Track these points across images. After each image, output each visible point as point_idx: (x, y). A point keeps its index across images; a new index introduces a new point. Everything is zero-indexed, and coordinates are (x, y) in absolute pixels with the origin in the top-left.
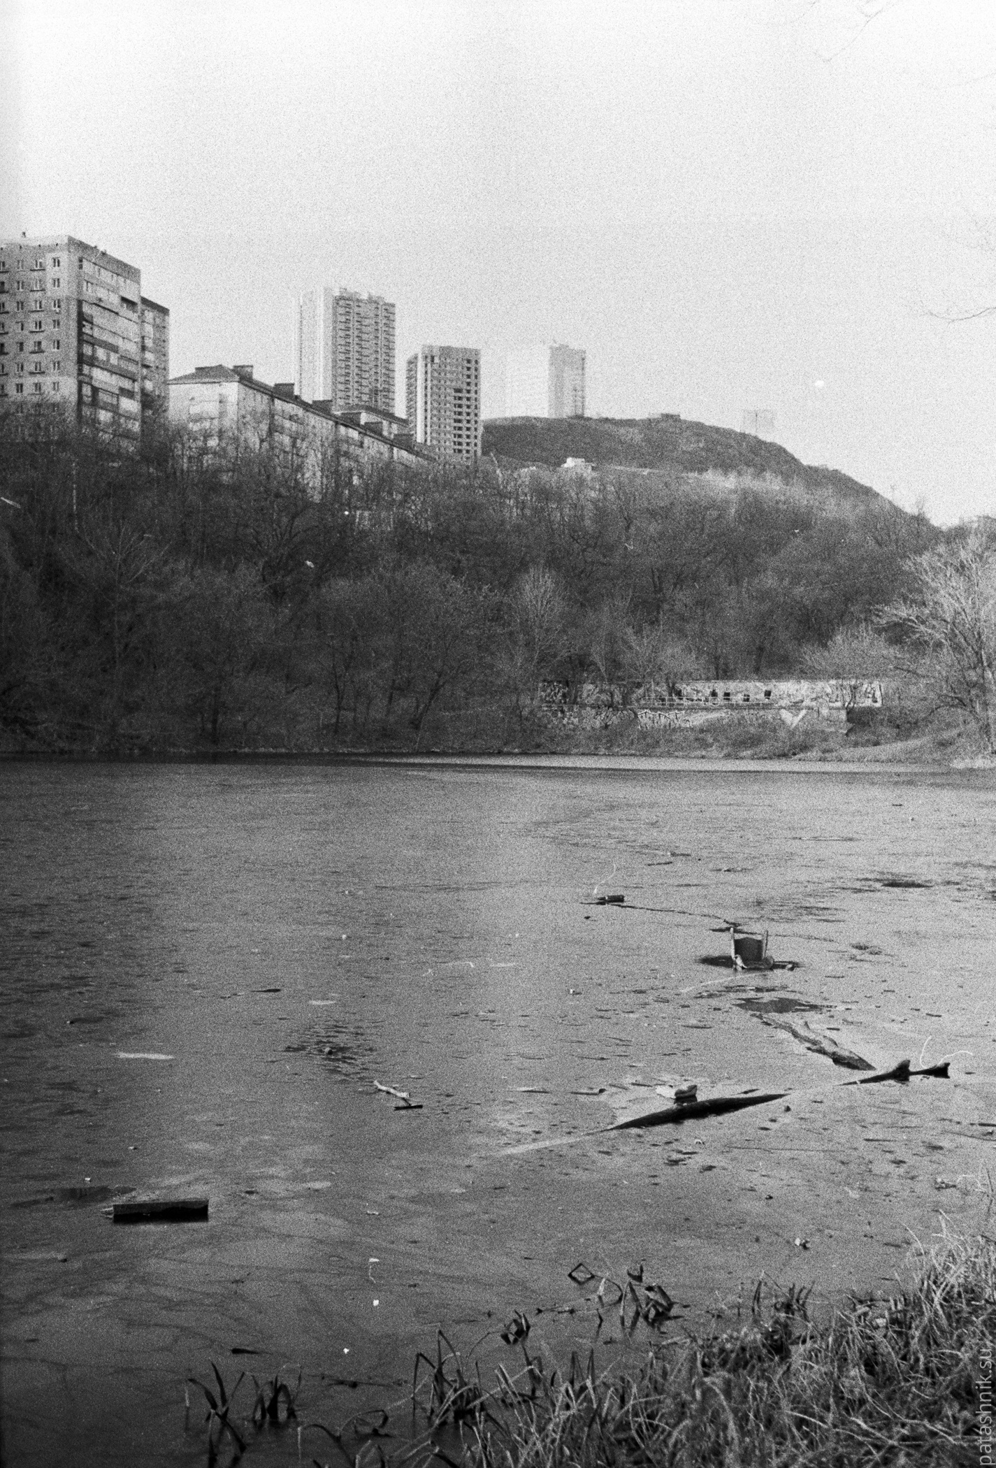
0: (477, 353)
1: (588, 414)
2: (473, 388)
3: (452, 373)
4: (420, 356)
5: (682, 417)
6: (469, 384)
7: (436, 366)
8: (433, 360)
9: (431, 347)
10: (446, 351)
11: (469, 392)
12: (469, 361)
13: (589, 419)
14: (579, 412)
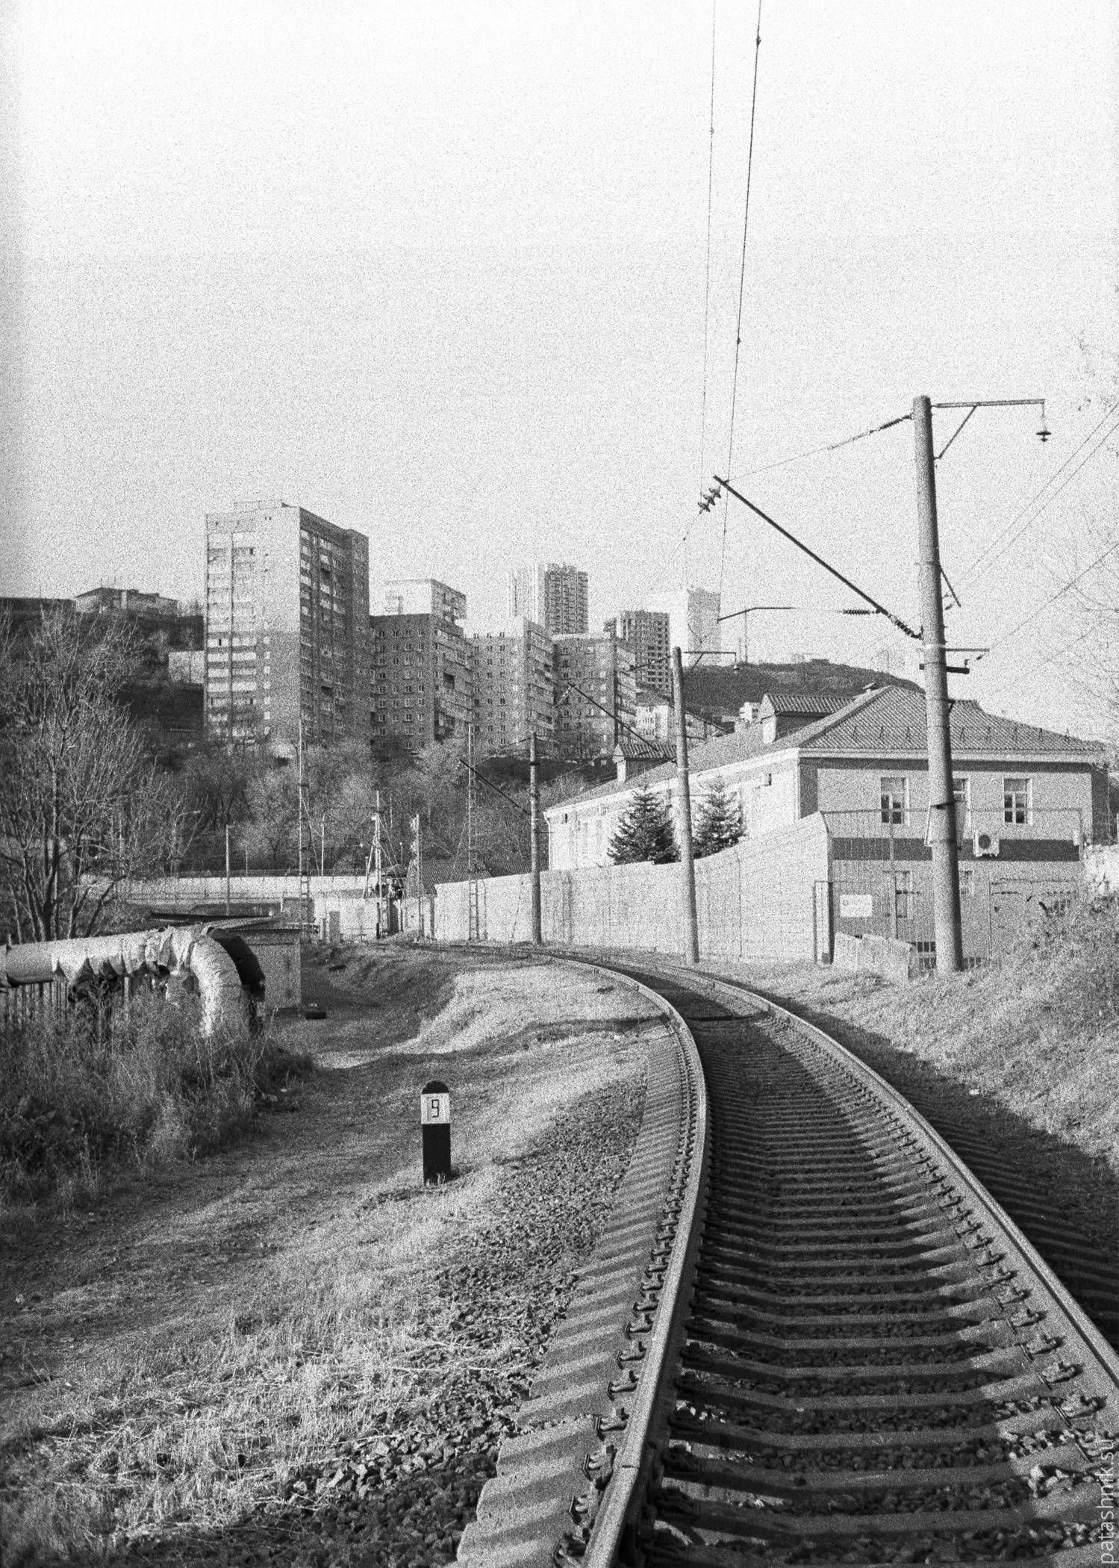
0: (666, 616)
1: (750, 661)
2: (664, 645)
3: (645, 633)
4: (619, 620)
5: (832, 661)
6: (660, 642)
7: (632, 628)
8: (630, 623)
9: (628, 613)
10: (641, 615)
11: (660, 649)
12: (660, 623)
13: (752, 666)
14: (744, 660)
